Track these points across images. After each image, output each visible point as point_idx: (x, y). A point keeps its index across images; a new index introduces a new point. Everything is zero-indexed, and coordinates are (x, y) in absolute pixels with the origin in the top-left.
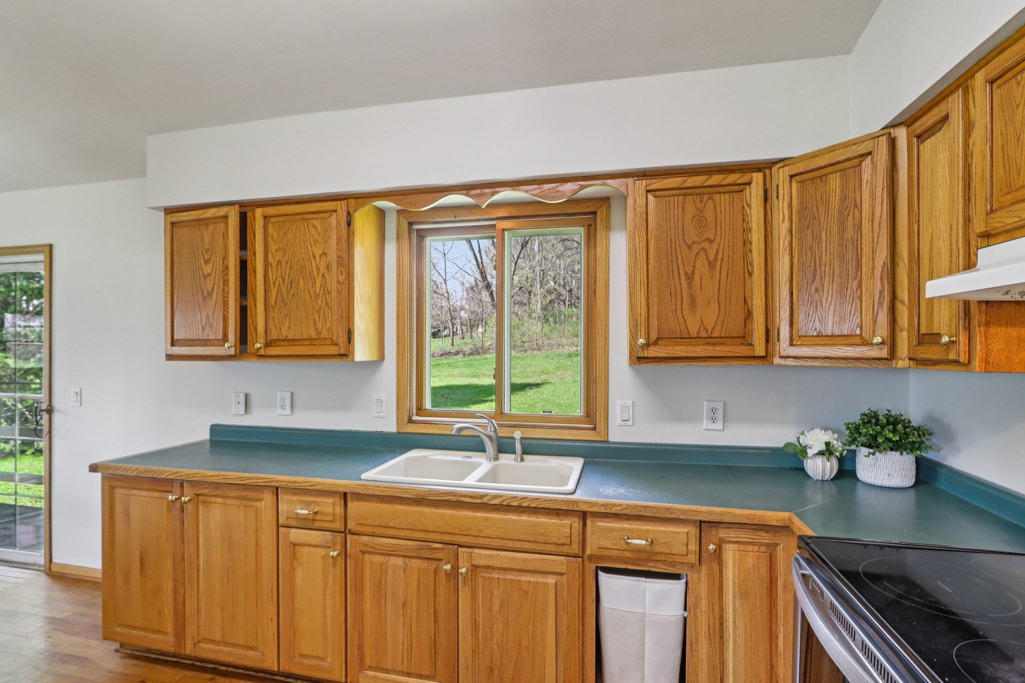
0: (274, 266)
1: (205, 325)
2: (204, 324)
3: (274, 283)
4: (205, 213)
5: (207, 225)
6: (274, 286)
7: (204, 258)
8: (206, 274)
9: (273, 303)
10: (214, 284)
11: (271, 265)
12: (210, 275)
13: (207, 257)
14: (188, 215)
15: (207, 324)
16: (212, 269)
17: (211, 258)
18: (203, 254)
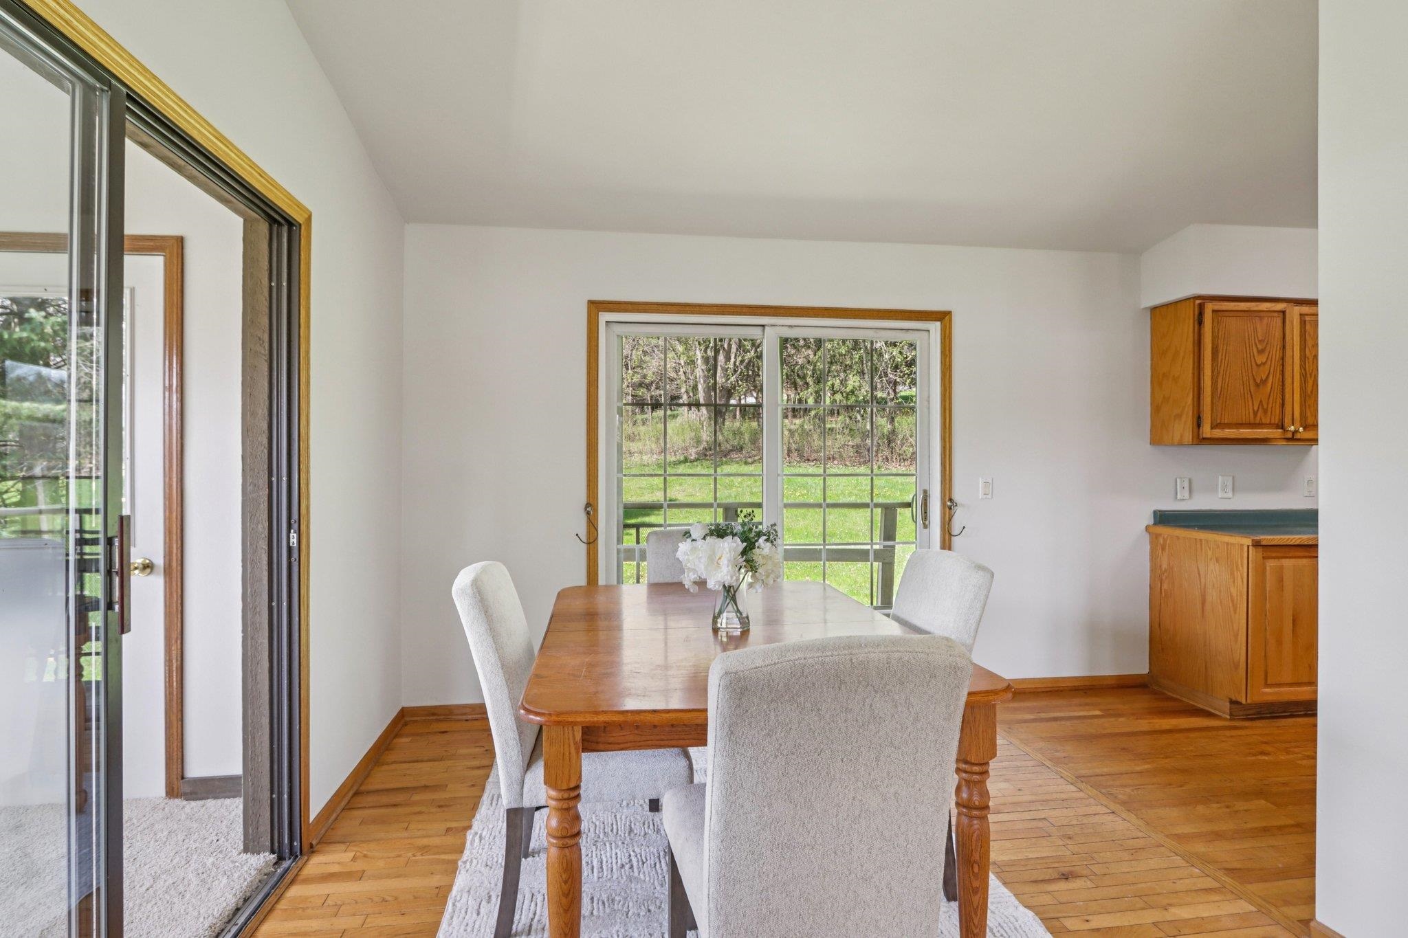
0: (1311, 360)
1: (1258, 410)
2: (1256, 408)
3: (1311, 375)
4: (1257, 306)
5: (1261, 318)
6: (1311, 377)
7: (1257, 348)
8: (1259, 362)
9: (1309, 392)
10: (1269, 374)
11: (1308, 359)
12: (1264, 364)
13: (1260, 347)
14: (1235, 306)
15: (1260, 410)
16: (1267, 358)
17: (1265, 348)
18: (1255, 343)
